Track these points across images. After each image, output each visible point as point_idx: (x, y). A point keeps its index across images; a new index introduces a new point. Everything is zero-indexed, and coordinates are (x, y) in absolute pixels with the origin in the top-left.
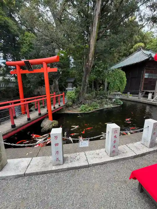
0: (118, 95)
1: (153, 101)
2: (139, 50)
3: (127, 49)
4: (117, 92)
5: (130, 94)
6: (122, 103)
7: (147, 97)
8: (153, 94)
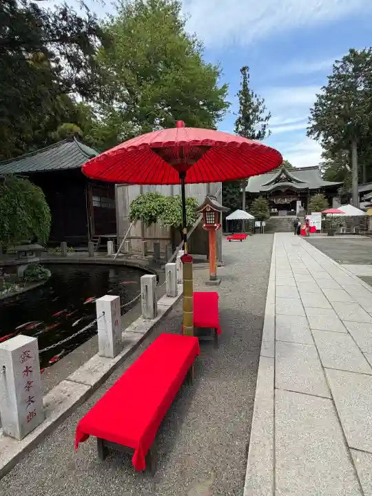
0: (32, 252)
1: (118, 257)
2: (71, 140)
3: (41, 125)
4: (28, 244)
5: (69, 245)
6: (50, 274)
7: (105, 249)
8: (116, 242)
